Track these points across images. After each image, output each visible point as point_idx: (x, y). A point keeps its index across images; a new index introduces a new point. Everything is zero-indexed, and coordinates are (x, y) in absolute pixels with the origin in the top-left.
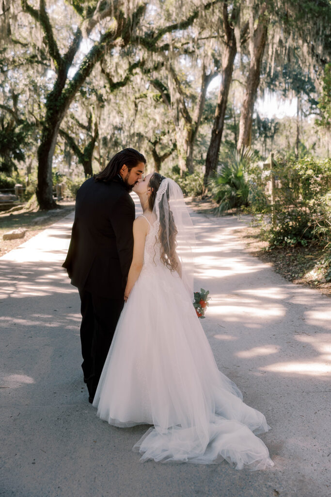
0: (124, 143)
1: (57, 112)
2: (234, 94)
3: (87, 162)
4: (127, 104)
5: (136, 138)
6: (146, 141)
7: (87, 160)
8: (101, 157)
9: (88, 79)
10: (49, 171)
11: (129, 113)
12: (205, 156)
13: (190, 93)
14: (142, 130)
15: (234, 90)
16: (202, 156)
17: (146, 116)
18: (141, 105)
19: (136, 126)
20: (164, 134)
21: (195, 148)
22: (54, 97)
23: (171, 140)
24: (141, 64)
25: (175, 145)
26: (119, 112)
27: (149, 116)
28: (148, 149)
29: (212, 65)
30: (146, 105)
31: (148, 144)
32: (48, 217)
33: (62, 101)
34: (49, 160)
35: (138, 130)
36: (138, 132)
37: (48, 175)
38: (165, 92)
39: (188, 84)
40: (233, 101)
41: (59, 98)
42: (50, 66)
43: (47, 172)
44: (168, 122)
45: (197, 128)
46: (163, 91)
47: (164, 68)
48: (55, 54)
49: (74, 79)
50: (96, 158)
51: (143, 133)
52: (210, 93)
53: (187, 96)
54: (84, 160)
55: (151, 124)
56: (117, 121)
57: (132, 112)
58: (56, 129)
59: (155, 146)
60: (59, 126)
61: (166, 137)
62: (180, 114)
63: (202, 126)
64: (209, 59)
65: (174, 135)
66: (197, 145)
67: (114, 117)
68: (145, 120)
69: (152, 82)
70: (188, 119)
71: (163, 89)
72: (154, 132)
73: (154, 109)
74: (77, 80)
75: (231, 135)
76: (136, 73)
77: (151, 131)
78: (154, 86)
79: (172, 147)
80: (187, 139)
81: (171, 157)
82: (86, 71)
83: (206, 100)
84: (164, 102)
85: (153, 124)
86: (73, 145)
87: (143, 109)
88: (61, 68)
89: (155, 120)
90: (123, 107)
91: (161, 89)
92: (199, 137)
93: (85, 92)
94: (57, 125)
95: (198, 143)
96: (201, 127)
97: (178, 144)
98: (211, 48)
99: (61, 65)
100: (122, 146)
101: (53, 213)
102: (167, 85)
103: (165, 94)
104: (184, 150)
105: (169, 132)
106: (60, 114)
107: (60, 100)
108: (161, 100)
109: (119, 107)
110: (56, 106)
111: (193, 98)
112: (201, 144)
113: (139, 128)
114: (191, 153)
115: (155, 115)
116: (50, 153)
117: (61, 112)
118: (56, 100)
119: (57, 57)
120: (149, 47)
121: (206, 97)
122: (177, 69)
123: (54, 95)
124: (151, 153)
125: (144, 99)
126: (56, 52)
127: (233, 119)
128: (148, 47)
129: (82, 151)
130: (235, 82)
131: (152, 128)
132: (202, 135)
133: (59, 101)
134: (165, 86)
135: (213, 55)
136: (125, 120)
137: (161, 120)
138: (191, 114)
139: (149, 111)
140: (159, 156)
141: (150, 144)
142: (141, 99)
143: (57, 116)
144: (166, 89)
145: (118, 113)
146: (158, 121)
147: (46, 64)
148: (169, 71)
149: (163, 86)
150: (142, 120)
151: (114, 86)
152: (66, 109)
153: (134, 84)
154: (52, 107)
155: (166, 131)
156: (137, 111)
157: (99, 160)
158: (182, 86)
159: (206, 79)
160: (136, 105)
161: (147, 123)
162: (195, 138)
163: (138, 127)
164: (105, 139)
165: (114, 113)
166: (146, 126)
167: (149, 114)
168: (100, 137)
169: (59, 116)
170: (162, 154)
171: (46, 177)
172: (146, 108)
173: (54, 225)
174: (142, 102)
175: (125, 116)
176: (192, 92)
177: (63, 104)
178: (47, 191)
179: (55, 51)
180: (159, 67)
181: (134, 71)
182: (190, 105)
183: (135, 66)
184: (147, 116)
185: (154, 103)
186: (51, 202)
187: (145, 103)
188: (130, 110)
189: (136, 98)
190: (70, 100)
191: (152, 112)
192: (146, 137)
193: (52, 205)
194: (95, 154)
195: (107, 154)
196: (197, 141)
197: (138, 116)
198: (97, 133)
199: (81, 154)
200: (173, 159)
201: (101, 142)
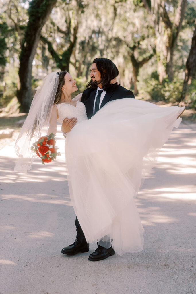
0: (101, 47)
1: (39, 18)
4: (106, 7)
5: (114, 43)
6: (125, 46)
7: (64, 65)
8: (77, 61)
11: (107, 17)
12: (185, 60)
14: (120, 35)
16: (183, 61)
17: (125, 20)
18: (120, 9)
19: (115, 30)
20: (143, 38)
21: (175, 52)
23: (151, 45)
25: (155, 51)
26: (97, 16)
27: (128, 20)
28: (126, 54)
30: (125, 9)
31: (126, 48)
33: (44, 7)
34: (30, 65)
35: (116, 35)
36: (116, 37)
37: (28, 80)
41: (42, 5)
43: (28, 76)
44: (148, 27)
45: (177, 33)
50: (72, 63)
51: (121, 37)
54: (62, 65)
55: (130, 28)
56: (94, 24)
57: (111, 15)
58: (37, 35)
59: (133, 51)
60: (40, 32)
61: (145, 42)
62: (161, 19)
65: (154, 41)
66: (178, 50)
67: (92, 21)
68: (124, 24)
70: (169, 24)
72: (133, 36)
73: (133, 13)
77: (130, 36)
79: (151, 52)
80: (168, 45)
81: (150, 62)
83: (188, 4)
84: (144, 6)
85: (132, 28)
86: (51, 50)
87: (122, 13)
89: (134, 25)
90: (101, 11)
92: (180, 41)
94: (38, 31)
95: (180, 48)
96: (182, 32)
97: (158, 50)
104: (164, 55)
105: (148, 36)
106: (41, 20)
108: (142, 4)
109: (97, 11)
110: (38, 12)
111: (174, 2)
112: (182, 49)
114: (171, 59)
115: (134, 19)
116: (30, 58)
117: (43, 19)
118: (38, 7)
121: (188, 1)
124: (129, 58)
125: (124, 3)
129: (61, 57)
131: (131, 33)
132: (183, 40)
133: (42, 8)
136: (103, 23)
137: (141, 24)
138: (172, 19)
139: (128, 15)
140: (138, 62)
141: (128, 49)
142: (120, 3)
143: (38, 23)
146: (137, 25)
150: (120, 24)
152: (47, 16)
154: (34, 14)
155: (146, 35)
156: (115, 14)
157: (74, 65)
160: (115, 9)
161: (125, 27)
162: (175, 44)
163: (117, 31)
164: (83, 43)
165: (93, 17)
166: (125, 30)
167: (129, 18)
168: (79, 40)
169: (40, 22)
170: (140, 59)
171: (26, 81)
172: (126, 12)
174: (121, 5)
175: (104, 20)
177: (45, 11)
178: (27, 95)
185: (134, 7)
187: (124, 7)
188: (108, 13)
189: (115, 3)
190: (51, 7)
191: (131, 17)
192: (125, 42)
194: (72, 60)
195: (84, 58)
196: (178, 46)
197: (117, 20)
198: (75, 38)
199: (59, 58)
200: (153, 64)
201: (78, 46)
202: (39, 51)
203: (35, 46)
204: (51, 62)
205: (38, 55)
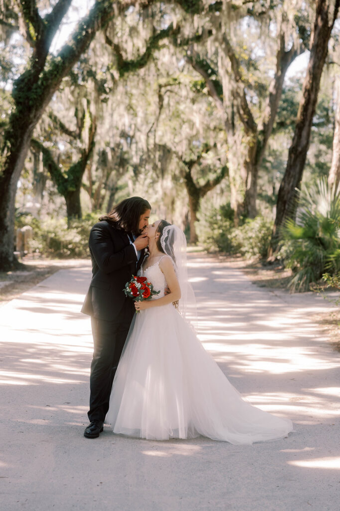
0: (135, 160)
1: (30, 109)
2: (333, 82)
3: (73, 192)
4: (144, 94)
6: (175, 160)
7: (71, 189)
9: (83, 56)
10: (10, 207)
11: (146, 110)
12: (278, 186)
13: (256, 82)
14: (167, 140)
15: (334, 77)
16: (274, 188)
18: (169, 97)
19: (159, 133)
20: (207, 148)
21: (261, 173)
22: (26, 84)
23: (219, 160)
24: (173, 33)
25: (225, 169)
26: (130, 107)
27: (182, 116)
28: (177, 173)
29: (296, 34)
30: (177, 97)
31: (178, 164)
32: (12, 282)
33: (39, 90)
34: (12, 188)
35: (161, 140)
36: (162, 143)
37: (8, 213)
38: (213, 78)
39: (251, 64)
40: (333, 94)
41: (35, 86)
42: (18, 28)
43: (8, 207)
44: (215, 128)
45: (265, 140)
46: (210, 75)
47: (212, 38)
48: (32, 13)
49: (62, 55)
50: (84, 186)
51: (170, 145)
52: (291, 80)
53: (250, 86)
54: (66, 189)
55: (186, 129)
56: (124, 121)
57: (154, 108)
58: (25, 138)
59: (190, 168)
60: (31, 132)
61: (211, 153)
63: (276, 137)
64: (290, 26)
65: (226, 152)
66: (266, 169)
67: (121, 116)
68: (175, 123)
69: (190, 60)
70: (250, 125)
71: (210, 71)
72: (190, 142)
73: (191, 105)
74: (66, 58)
75: (326, 153)
76: (164, 46)
77: (185, 142)
78: (194, 67)
79: (220, 171)
80: (248, 160)
81: (218, 188)
82: (82, 41)
83: (283, 92)
84: (210, 94)
85: (188, 130)
86: (50, 162)
87: (172, 104)
88: (40, 37)
89: (192, 125)
90: (137, 100)
91: (206, 71)
92: (270, 155)
93: (77, 75)
94: (28, 130)
95: (268, 165)
96: (273, 139)
97: (231, 167)
98: (294, 8)
99: (41, 32)
100: (132, 166)
101: (18, 277)
102: (216, 64)
103: (212, 81)
104: (242, 178)
105: (215, 145)
106: (34, 111)
107: (36, 89)
108: (205, 90)
109: (130, 99)
110: (28, 98)
111: (261, 89)
112: (274, 167)
113: (163, 136)
114: (254, 183)
115: (192, 115)
116: (13, 176)
117: (37, 110)
118: (29, 89)
119: (35, 19)
120: (189, 7)
121: (284, 86)
122: (233, 41)
123: (26, 80)
124: (182, 180)
125: (175, 88)
126: (34, 11)
127: (331, 126)
128: (186, 7)
129: (66, 177)
130: (333, 67)
131: (186, 138)
132: (273, 151)
133: (35, 91)
134: (212, 66)
135: (297, 19)
136: (139, 120)
137: (203, 123)
139: (182, 107)
140: (198, 186)
141: (181, 164)
142: (169, 88)
143: (29, 116)
144: (214, 72)
145: (129, 110)
146: (198, 125)
147: (10, 26)
148: (221, 44)
149: (209, 67)
150: (168, 123)
151: (125, 66)
152: (44, 105)
153: (159, 63)
154: (21, 100)
155: (212, 144)
156: (161, 107)
157: (89, 190)
158: (243, 69)
159: (285, 58)
160: (161, 98)
161: (177, 127)
162: (261, 159)
165: (122, 108)
166: (175, 132)
167: (183, 113)
168: (97, 148)
169: (32, 116)
170: (202, 182)
171: (5, 216)
172: (178, 103)
173: (25, 294)
174: (171, 91)
175: (141, 114)
176: (259, 78)
177: (40, 96)
178: (5, 239)
179: (32, 9)
180: (204, 36)
181: (161, 43)
182: (256, 100)
183: (164, 34)
184: (178, 116)
185: (192, 95)
186: (11, 259)
187: (176, 94)
188: (149, 104)
189: (160, 86)
190: (52, 90)
191: (187, 110)
192: (175, 153)
193: (12, 265)
194: (85, 180)
195: (105, 178)
196: (265, 161)
197: (163, 116)
198: (92, 144)
199: (63, 177)
200: (222, 191)
201: (96, 158)
202: (29, 165)
203: (22, 155)
204: (49, 183)
205: (26, 171)
